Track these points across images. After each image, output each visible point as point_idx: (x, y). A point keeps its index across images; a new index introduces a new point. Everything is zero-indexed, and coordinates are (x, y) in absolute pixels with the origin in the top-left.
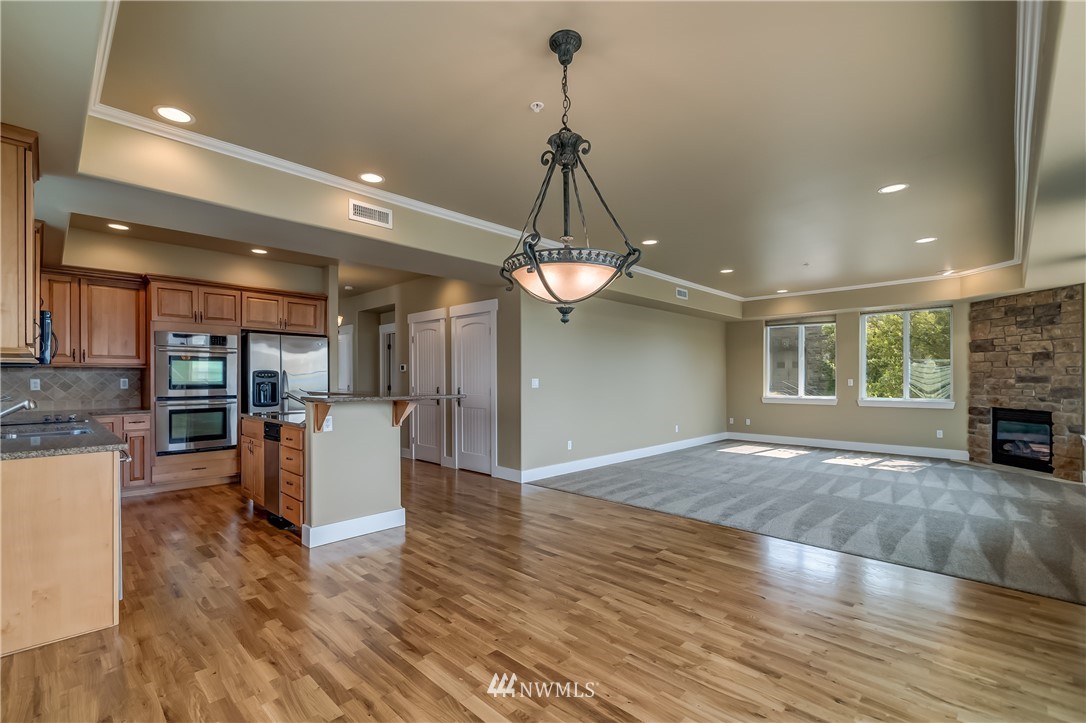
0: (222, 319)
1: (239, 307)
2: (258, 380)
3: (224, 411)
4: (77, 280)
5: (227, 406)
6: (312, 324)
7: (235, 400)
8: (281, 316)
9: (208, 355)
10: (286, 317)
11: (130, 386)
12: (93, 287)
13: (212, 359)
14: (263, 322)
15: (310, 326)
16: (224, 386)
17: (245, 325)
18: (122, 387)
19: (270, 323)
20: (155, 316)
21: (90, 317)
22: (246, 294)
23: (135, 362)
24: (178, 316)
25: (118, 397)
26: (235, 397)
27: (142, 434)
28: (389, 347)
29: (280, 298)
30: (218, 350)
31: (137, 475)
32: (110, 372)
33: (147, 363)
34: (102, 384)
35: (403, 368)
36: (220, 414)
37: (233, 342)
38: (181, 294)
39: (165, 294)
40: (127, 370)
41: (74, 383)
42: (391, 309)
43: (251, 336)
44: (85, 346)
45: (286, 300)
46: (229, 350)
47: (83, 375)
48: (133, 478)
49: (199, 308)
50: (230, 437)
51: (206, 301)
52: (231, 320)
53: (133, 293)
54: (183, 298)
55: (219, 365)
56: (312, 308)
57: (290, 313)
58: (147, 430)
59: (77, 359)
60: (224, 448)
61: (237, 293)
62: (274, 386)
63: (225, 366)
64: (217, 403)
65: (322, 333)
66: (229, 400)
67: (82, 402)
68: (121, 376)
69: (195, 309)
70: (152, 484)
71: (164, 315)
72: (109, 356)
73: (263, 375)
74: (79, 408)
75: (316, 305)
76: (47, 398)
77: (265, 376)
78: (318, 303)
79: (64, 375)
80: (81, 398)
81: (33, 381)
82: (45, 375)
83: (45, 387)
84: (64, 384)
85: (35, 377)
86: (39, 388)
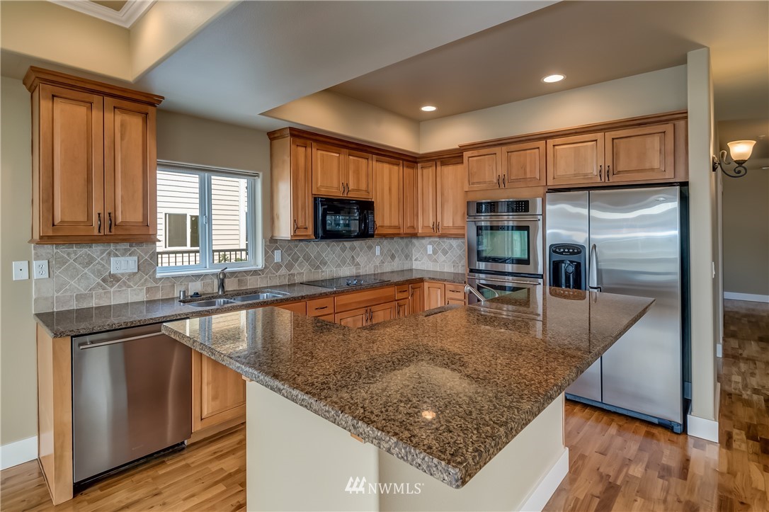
0: (525, 179)
1: (544, 161)
4: (434, 163)
6: (657, 166)
7: (541, 280)
8: (600, 162)
9: (511, 224)
10: (609, 162)
12: (443, 168)
14: (575, 175)
15: (652, 169)
16: (527, 262)
17: (552, 183)
19: (584, 175)
22: (552, 142)
24: (485, 183)
26: (541, 277)
29: (599, 136)
30: (521, 215)
37: (537, 207)
38: (487, 158)
39: (474, 162)
43: (548, 196)
44: (439, 220)
45: (610, 135)
46: (532, 217)
49: (503, 170)
51: (509, 160)
52: (535, 179)
54: (488, 162)
56: (656, 139)
57: (615, 155)
58: (462, 301)
61: (541, 144)
62: (579, 267)
63: (529, 237)
64: (521, 282)
65: (678, 178)
66: (533, 280)
69: (499, 172)
71: (474, 184)
72: (454, 227)
73: (562, 250)
74: (452, 271)
75: (664, 132)
76: (436, 261)
77: (564, 251)
78: (669, 128)
79: (444, 242)
80: (453, 262)
81: (428, 246)
82: (435, 242)
83: (435, 252)
84: (444, 249)
85: (430, 243)
86: (431, 253)
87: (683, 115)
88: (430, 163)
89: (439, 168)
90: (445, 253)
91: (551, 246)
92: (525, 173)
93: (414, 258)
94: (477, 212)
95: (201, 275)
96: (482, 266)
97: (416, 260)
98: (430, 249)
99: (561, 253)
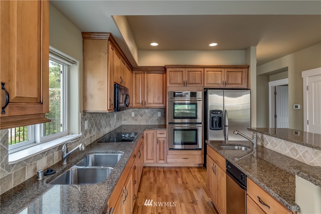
0: (195, 83)
1: (203, 77)
2: (213, 115)
3: (196, 130)
4: (143, 72)
5: (197, 128)
6: (240, 82)
7: (201, 125)
8: (223, 80)
9: (189, 102)
10: (226, 80)
11: (161, 115)
12: (148, 74)
13: (191, 104)
14: (214, 84)
15: (239, 84)
16: (196, 118)
17: (206, 86)
18: (159, 116)
19: (218, 84)
20: (168, 85)
21: (147, 87)
22: (206, 70)
23: (162, 105)
24: (177, 84)
25: (157, 120)
26: (201, 123)
27: (163, 139)
28: (275, 93)
29: (223, 70)
30: (193, 98)
31: (162, 158)
32: (155, 110)
33: (166, 106)
34: (152, 114)
35: (296, 107)
36: (194, 132)
37: (200, 95)
38: (178, 73)
39: (172, 74)
40: (160, 109)
41: (144, 114)
42: (286, 69)
43: (209, 91)
44: (146, 99)
45: (226, 70)
46: (198, 99)
47: (147, 111)
48: (160, 160)
49: (186, 79)
50: (198, 144)
51: (189, 75)
52: (199, 83)
53: (161, 75)
54: (179, 75)
55: (194, 107)
56: (240, 73)
57: (228, 77)
58: (165, 138)
59: (143, 105)
60: (196, 149)
61: (202, 70)
62: (220, 119)
63: (196, 107)
64: (193, 126)
65: (246, 88)
66: (198, 125)
67: (146, 122)
68: (158, 111)
69: (184, 80)
70: (167, 163)
71: (172, 84)
72: (154, 103)
73: (215, 112)
74: (146, 124)
75: (242, 72)
76: (136, 120)
77: (216, 113)
78: (244, 70)
79: (141, 110)
80: (146, 120)
81: (132, 113)
82: (136, 111)
83: (136, 115)
84: (141, 114)
85: (133, 111)
86: (134, 116)
87: (248, 67)
88: (141, 72)
89: (145, 75)
90: (141, 115)
91: (210, 111)
92: (196, 81)
93: (123, 119)
94: (174, 97)
95: (46, 151)
96: (177, 121)
97: (124, 120)
98: (133, 114)
99: (215, 114)
